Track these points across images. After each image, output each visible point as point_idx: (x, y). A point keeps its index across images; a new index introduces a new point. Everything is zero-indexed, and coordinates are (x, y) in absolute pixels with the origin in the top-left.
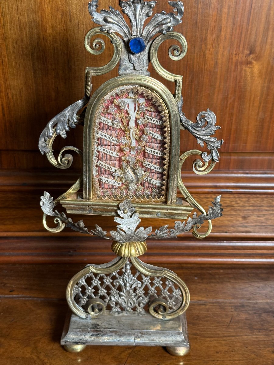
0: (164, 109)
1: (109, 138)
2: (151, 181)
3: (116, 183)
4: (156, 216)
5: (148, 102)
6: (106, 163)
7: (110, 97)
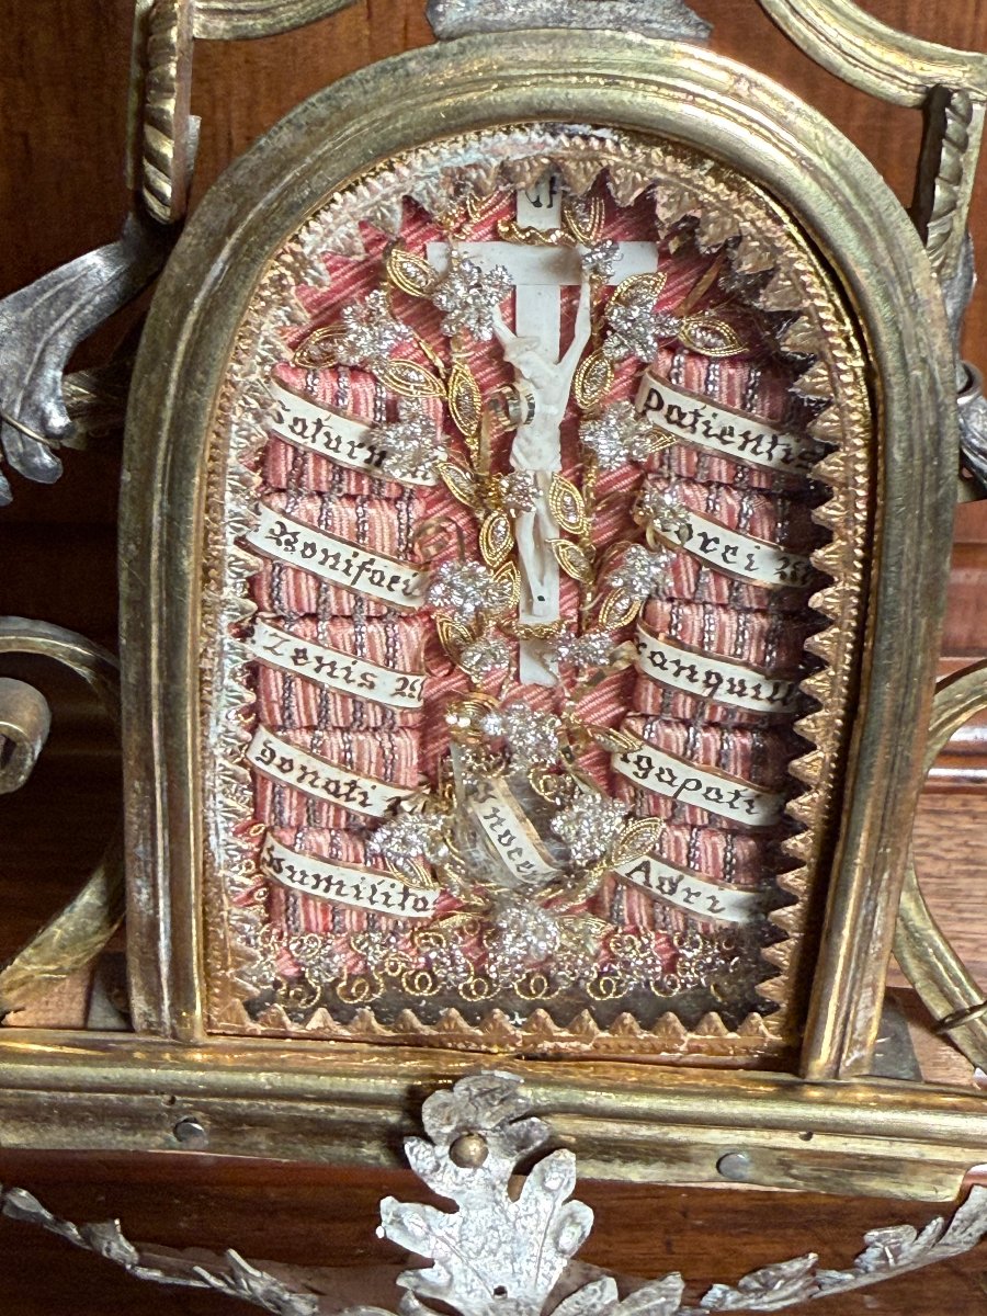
0: (833, 347)
1: (342, 565)
2: (673, 891)
3: (396, 898)
4: (712, 1171)
5: (677, 274)
6: (317, 751)
7: (352, 227)
